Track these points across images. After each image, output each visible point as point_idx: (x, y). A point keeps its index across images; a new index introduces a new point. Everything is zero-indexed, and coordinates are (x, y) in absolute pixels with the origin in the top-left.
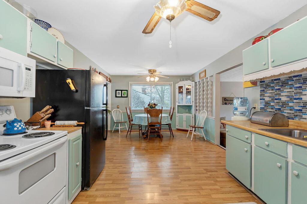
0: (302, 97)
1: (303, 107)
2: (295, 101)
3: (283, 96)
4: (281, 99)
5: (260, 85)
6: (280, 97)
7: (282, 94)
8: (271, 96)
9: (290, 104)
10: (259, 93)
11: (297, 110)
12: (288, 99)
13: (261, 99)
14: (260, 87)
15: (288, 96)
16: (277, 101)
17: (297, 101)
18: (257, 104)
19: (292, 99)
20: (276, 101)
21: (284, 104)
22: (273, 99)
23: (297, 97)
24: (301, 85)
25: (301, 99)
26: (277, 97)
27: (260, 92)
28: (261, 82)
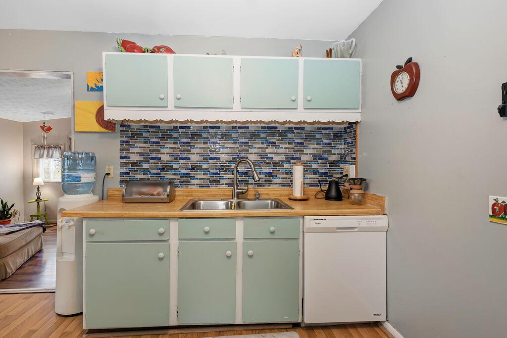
0: (190, 156)
1: (192, 169)
2: (181, 161)
3: (164, 154)
4: (160, 158)
5: (121, 131)
6: (159, 156)
7: (162, 151)
8: (143, 153)
9: (175, 166)
10: (119, 147)
11: (184, 174)
12: (172, 159)
13: (121, 158)
14: (119, 134)
15: (171, 155)
16: (154, 161)
17: (184, 161)
18: (112, 167)
19: (177, 158)
20: (151, 161)
21: (166, 166)
22: (147, 158)
23: (184, 156)
24: (188, 140)
25: (189, 159)
26: (154, 156)
27: (121, 145)
28: (122, 126)
